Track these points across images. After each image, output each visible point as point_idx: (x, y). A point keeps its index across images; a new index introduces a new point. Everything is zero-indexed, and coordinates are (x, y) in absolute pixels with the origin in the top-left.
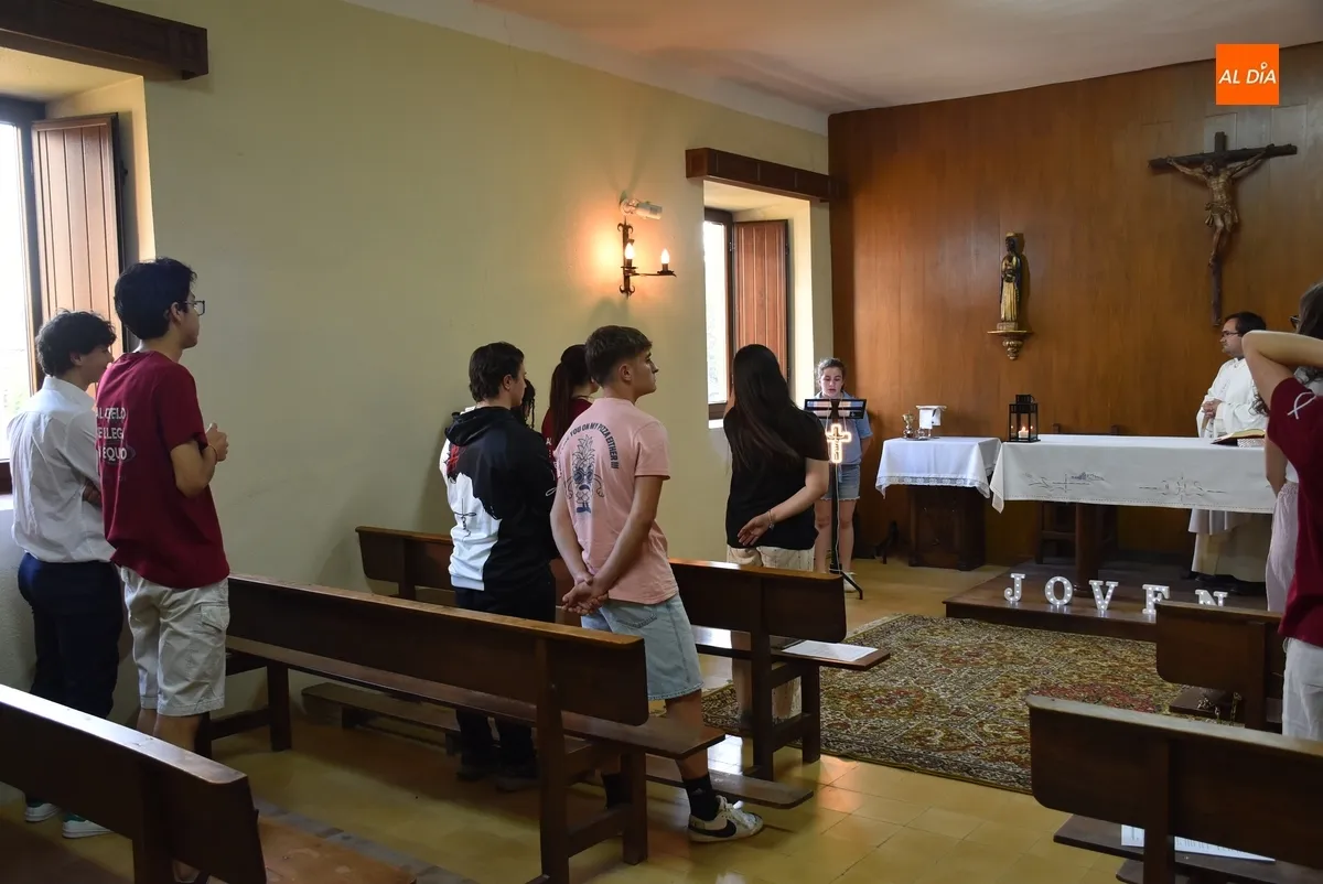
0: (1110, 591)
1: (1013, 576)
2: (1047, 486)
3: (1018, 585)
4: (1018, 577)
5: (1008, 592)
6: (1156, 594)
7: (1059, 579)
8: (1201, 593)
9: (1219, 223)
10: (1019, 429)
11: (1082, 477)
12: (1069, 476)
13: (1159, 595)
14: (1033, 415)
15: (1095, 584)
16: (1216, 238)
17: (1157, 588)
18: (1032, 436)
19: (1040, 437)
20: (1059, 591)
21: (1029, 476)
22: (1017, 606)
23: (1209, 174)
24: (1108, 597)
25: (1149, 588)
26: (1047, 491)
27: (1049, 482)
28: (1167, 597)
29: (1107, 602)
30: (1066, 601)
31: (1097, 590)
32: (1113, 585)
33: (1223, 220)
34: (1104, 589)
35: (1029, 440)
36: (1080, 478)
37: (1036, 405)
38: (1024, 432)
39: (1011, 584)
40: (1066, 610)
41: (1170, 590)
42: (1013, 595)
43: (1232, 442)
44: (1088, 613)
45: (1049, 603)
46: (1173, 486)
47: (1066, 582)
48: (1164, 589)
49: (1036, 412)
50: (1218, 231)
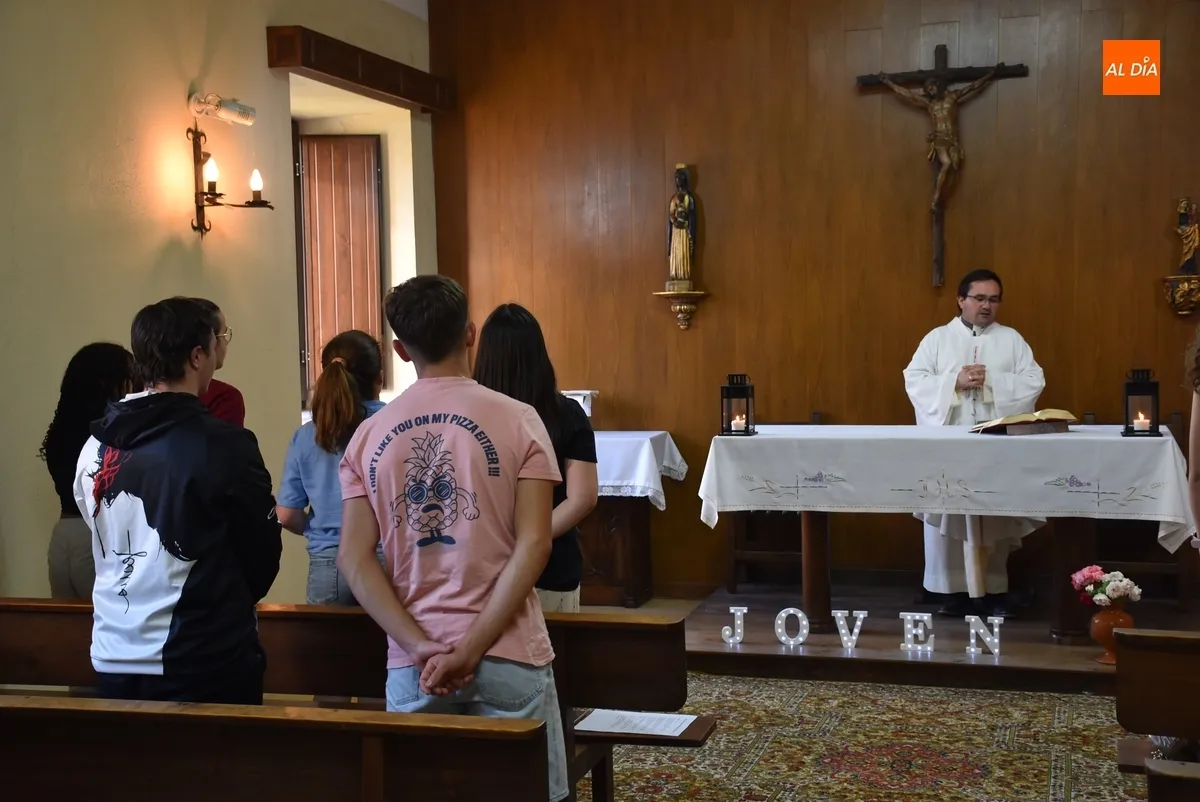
0: (859, 623)
1: (732, 610)
2: (773, 491)
3: (739, 622)
4: (739, 612)
5: (726, 631)
6: (916, 624)
7: (792, 611)
8: (972, 619)
9: (945, 159)
10: (730, 419)
11: (819, 478)
12: (801, 477)
13: (921, 624)
14: (750, 400)
15: (839, 615)
16: (941, 177)
17: (918, 616)
18: (751, 427)
19: (758, 428)
20: (792, 626)
21: (751, 479)
22: (739, 649)
23: (931, 97)
24: (856, 631)
25: (908, 617)
26: (774, 498)
27: (776, 486)
28: (930, 626)
29: (854, 638)
30: (801, 639)
31: (841, 622)
32: (861, 615)
33: (949, 155)
34: (851, 622)
35: (747, 432)
36: (814, 480)
37: (753, 388)
38: (738, 422)
39: (730, 620)
40: (802, 651)
41: (933, 617)
42: (733, 635)
43: (1000, 430)
44: (834, 654)
45: (781, 643)
46: (932, 486)
47: (800, 615)
48: (926, 617)
49: (753, 397)
50: (945, 168)
